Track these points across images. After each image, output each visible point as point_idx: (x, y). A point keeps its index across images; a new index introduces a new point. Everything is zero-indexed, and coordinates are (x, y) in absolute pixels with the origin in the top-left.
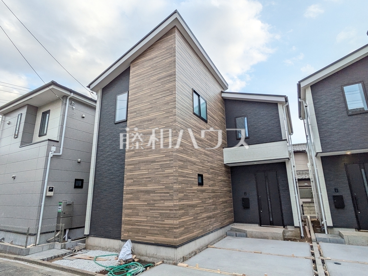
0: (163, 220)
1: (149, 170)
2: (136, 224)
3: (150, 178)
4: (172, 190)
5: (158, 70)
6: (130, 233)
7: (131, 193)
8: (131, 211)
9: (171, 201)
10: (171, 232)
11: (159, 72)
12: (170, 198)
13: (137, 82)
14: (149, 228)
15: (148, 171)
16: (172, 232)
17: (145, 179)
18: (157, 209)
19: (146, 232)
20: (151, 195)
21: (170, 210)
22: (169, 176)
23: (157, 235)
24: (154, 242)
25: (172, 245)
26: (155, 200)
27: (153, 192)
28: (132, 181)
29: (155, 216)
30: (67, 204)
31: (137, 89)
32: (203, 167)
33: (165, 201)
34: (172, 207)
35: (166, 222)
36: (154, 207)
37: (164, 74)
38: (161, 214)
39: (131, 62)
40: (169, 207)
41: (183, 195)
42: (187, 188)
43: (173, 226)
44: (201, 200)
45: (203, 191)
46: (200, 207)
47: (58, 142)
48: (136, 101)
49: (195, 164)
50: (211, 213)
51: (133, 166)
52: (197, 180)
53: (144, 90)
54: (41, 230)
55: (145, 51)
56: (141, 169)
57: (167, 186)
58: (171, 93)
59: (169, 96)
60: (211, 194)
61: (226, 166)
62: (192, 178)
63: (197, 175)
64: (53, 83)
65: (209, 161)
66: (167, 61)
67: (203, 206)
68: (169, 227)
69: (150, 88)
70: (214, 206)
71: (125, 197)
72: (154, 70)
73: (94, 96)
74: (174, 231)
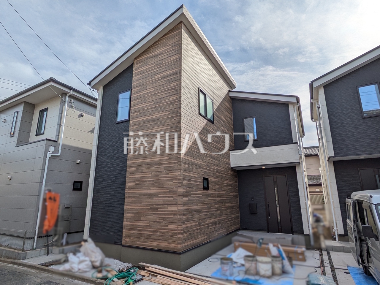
0: (166, 225)
1: (153, 173)
2: (138, 228)
3: (153, 181)
4: (177, 194)
5: (163, 67)
6: (132, 238)
7: (134, 197)
8: (133, 215)
9: (174, 206)
10: (174, 237)
11: (164, 70)
12: (174, 203)
13: (140, 80)
14: (152, 233)
15: (151, 174)
16: (176, 238)
17: (148, 183)
18: (160, 214)
19: (149, 238)
20: (154, 199)
21: (174, 215)
22: (173, 179)
23: (160, 241)
24: (156, 248)
25: (176, 251)
26: (158, 205)
27: (156, 195)
28: (135, 184)
29: (158, 221)
30: (65, 207)
31: (140, 88)
32: (208, 170)
33: (169, 206)
34: (176, 211)
35: (170, 227)
36: (157, 211)
37: (169, 72)
38: (164, 219)
39: (135, 59)
40: (172, 211)
41: (187, 199)
42: (192, 192)
43: (177, 232)
44: (206, 205)
45: (208, 196)
46: (205, 212)
47: (56, 141)
48: (139, 100)
49: (200, 167)
50: (217, 219)
51: (135, 169)
52: (202, 184)
53: (148, 88)
54: (38, 234)
55: (149, 47)
56: (144, 171)
57: (171, 189)
58: (176, 92)
59: (174, 95)
60: (216, 199)
61: (233, 169)
62: (197, 181)
63: (202, 178)
64: (52, 80)
65: (215, 164)
66: (172, 58)
67: (208, 212)
68: (173, 233)
69: (154, 86)
70: (220, 212)
71: (127, 200)
72: (158, 68)
73: (95, 94)
74: (178, 237)
